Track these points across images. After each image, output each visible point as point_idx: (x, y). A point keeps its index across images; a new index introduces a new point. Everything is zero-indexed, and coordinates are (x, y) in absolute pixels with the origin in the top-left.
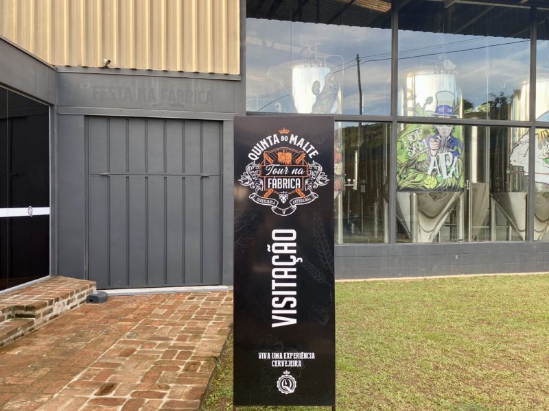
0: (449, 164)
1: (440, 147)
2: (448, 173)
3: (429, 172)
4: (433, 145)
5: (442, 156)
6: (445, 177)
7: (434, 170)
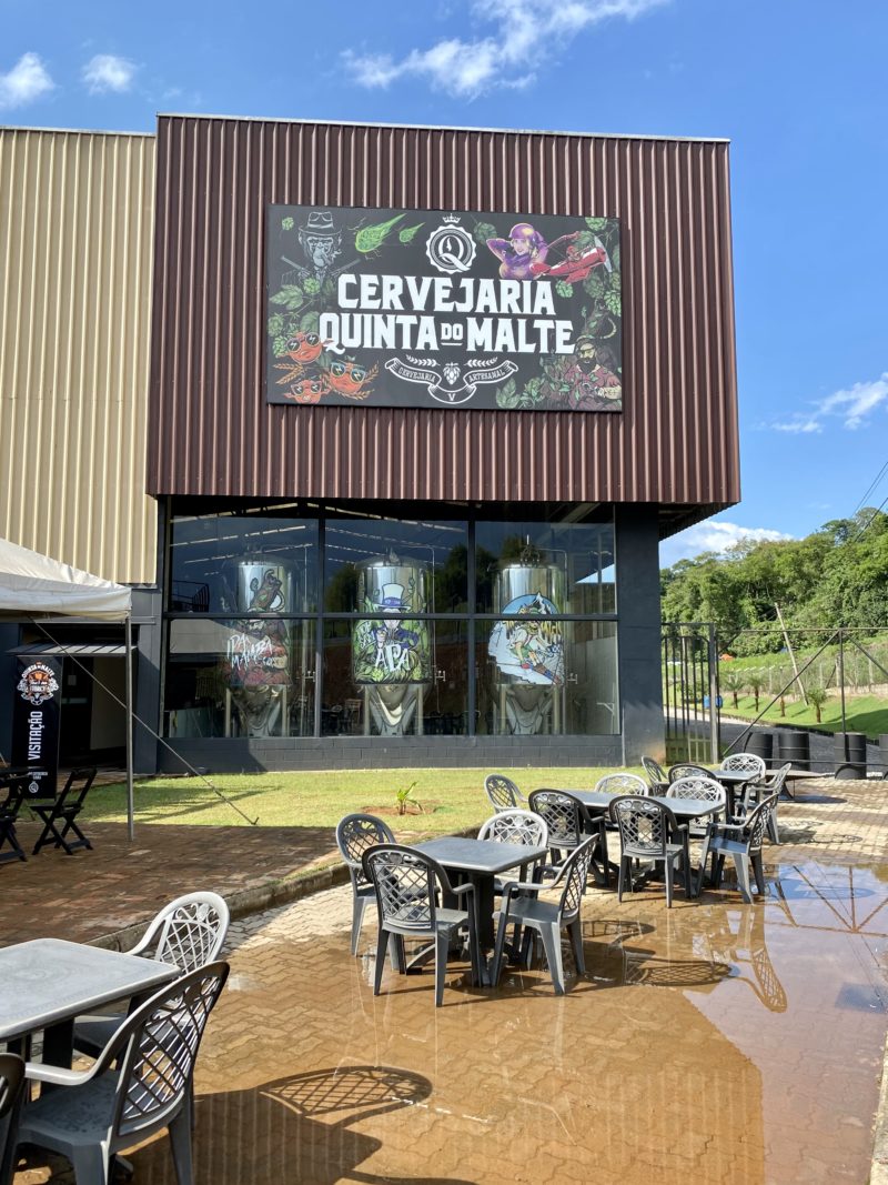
0: (396, 656)
1: (386, 639)
2: (395, 666)
3: (376, 665)
4: (381, 637)
5: (389, 648)
6: (392, 669)
7: (381, 663)
